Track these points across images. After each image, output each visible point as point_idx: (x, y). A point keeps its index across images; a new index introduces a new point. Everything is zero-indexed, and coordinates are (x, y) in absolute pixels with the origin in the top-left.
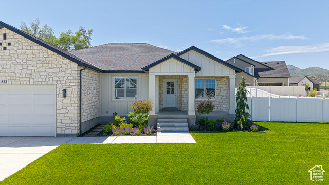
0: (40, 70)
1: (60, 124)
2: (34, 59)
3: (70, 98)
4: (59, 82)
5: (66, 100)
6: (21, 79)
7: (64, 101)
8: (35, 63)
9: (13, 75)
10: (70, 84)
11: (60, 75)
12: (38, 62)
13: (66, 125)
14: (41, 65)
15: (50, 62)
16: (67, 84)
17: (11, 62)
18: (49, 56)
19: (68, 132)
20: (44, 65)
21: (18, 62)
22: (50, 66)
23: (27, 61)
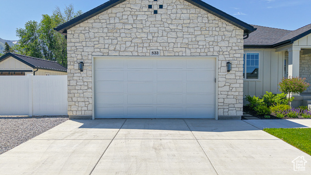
0: (198, 39)
1: (222, 104)
2: (191, 25)
3: (234, 72)
4: (221, 53)
5: (230, 76)
6: (175, 50)
7: (227, 77)
8: (191, 30)
9: (166, 44)
10: (235, 55)
11: (222, 44)
12: (196, 28)
13: (230, 106)
14: (199, 33)
15: (210, 29)
16: (231, 56)
17: (163, 28)
18: (209, 21)
19: (233, 113)
20: (203, 32)
21: (171, 29)
22: (211, 34)
23: (182, 27)
